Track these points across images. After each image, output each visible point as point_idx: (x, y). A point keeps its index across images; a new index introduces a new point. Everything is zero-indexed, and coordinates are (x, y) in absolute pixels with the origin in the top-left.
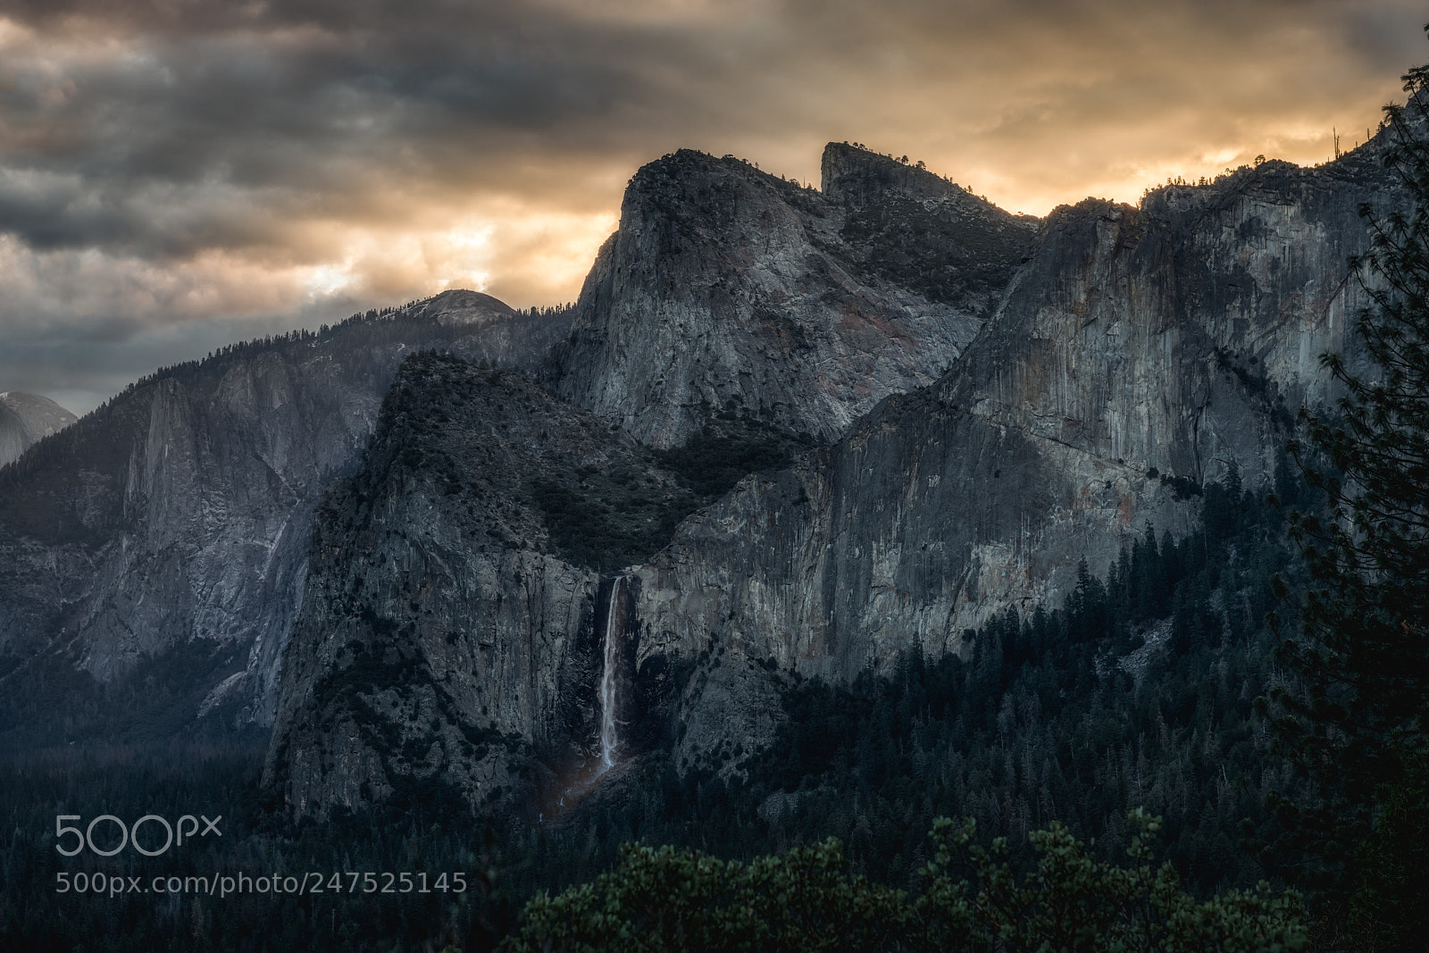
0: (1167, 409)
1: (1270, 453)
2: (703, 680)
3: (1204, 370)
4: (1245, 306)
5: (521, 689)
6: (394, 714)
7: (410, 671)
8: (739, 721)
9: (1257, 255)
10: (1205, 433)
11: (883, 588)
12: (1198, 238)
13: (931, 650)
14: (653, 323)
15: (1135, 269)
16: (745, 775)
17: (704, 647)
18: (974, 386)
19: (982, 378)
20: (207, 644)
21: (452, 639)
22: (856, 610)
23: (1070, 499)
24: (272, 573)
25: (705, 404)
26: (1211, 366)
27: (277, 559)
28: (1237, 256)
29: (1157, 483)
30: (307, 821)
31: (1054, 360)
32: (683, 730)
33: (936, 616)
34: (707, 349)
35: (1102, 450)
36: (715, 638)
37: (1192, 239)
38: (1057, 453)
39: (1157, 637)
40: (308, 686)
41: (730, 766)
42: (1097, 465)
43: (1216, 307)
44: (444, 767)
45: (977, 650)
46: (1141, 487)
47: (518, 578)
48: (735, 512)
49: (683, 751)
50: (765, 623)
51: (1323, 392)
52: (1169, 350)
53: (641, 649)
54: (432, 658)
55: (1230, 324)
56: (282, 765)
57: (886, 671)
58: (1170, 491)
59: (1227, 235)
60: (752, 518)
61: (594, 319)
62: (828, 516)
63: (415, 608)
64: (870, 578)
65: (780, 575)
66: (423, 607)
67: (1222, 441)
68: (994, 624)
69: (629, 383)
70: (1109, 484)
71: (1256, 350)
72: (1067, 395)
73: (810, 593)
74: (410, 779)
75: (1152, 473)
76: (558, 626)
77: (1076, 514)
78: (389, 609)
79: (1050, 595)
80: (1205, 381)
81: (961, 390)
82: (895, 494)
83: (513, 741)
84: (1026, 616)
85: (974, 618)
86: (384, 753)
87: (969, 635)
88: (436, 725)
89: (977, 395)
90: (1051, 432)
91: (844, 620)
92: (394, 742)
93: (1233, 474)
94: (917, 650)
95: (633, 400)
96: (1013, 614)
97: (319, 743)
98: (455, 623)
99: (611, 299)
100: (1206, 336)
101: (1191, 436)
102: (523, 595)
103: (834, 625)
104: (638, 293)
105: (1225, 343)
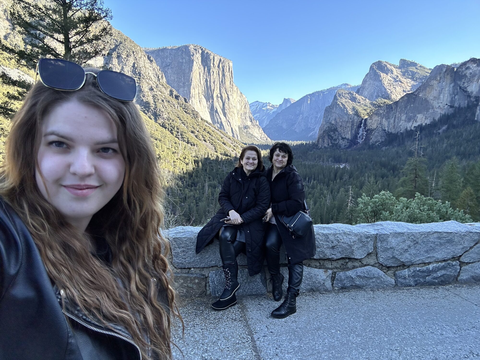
0: (450, 95)
1: (466, 101)
2: (375, 132)
3: (457, 89)
4: (465, 80)
5: (349, 133)
6: (333, 135)
7: (335, 130)
8: (379, 137)
9: (468, 72)
10: (456, 99)
11: (403, 120)
12: (459, 70)
13: (409, 129)
14: (372, 85)
15: (448, 74)
16: (380, 144)
17: (375, 128)
18: (420, 92)
19: (421, 91)
20: (310, 128)
21: (341, 126)
22: (398, 123)
23: (433, 108)
24: (318, 120)
27: (319, 118)
28: (465, 72)
29: (447, 106)
30: (321, 148)
31: (433, 88)
32: (371, 138)
33: (410, 124)
34: (380, 88)
35: (439, 101)
36: (377, 126)
38: (432, 102)
39: (444, 128)
40: (322, 132)
41: (378, 143)
42: (438, 103)
43: (460, 80)
44: (339, 142)
45: (416, 129)
46: (444, 106)
47: (351, 119)
48: (382, 110)
49: (371, 141)
50: (385, 125)
51: (476, 93)
52: (452, 86)
53: (367, 128)
54: (338, 129)
55: (462, 82)
56: (318, 141)
57: (401, 131)
58: (449, 107)
59: (464, 69)
60: (384, 111)
61: (364, 85)
62: (396, 110)
63: (336, 122)
64: (401, 119)
65: (388, 118)
66: (338, 122)
67: (458, 100)
68: (419, 125)
69: (368, 93)
70: (439, 106)
71: (466, 86)
72: (434, 93)
73: (392, 121)
74: (334, 143)
75: (447, 104)
76: (355, 125)
77: (434, 110)
78: (333, 122)
79: (428, 122)
80: (457, 91)
81: (418, 93)
82: (406, 107)
83: (348, 139)
84: (424, 124)
85: (416, 124)
86: (331, 140)
87: (415, 127)
88: (338, 137)
89: (420, 93)
90: (431, 99)
91: (396, 125)
92: (332, 139)
93: (460, 105)
94: (407, 128)
95: (368, 95)
96: (422, 124)
97: (323, 138)
98: (342, 124)
99: (367, 81)
100: (458, 84)
101: (453, 99)
102: (351, 121)
103: (395, 125)
104: (371, 80)
105: (461, 85)
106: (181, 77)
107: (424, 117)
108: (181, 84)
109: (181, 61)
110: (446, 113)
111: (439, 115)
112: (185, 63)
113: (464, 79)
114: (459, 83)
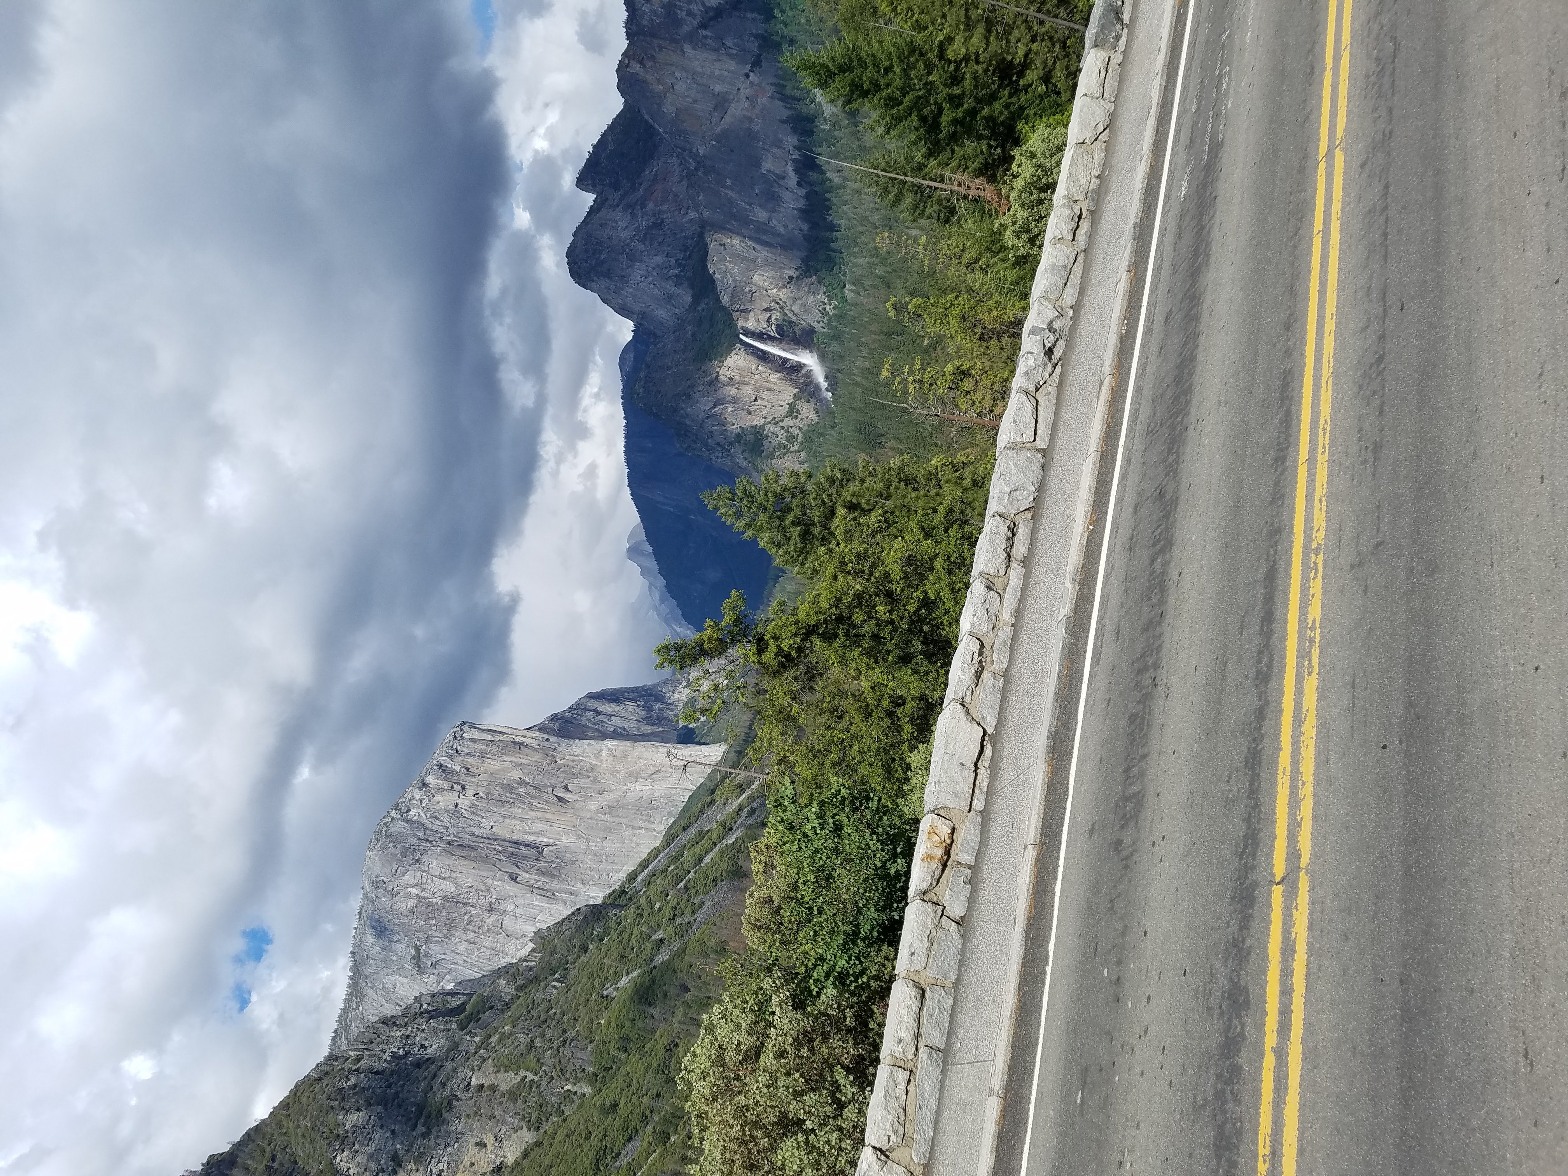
0: (720, 60)
1: (750, 15)
3: (706, 37)
4: (680, 8)
5: (776, 389)
7: (758, 433)
11: (770, 218)
12: (645, 23)
13: (801, 204)
14: (638, 290)
15: (653, 58)
16: (834, 302)
18: (691, 151)
19: (688, 146)
22: (776, 233)
23: (751, 120)
25: (676, 276)
26: (704, 33)
28: (657, 6)
29: (751, 74)
31: (686, 109)
32: (809, 324)
33: (786, 196)
34: (653, 269)
35: (731, 97)
37: (645, 26)
38: (728, 119)
42: (737, 101)
43: (678, 23)
44: (800, 428)
46: (751, 83)
47: (731, 378)
48: (723, 277)
49: (818, 327)
50: (773, 276)
52: (694, 52)
53: (772, 334)
54: (755, 423)
55: (687, 18)
57: (805, 227)
58: (756, 70)
59: (645, 8)
60: (727, 270)
61: (633, 313)
62: (734, 236)
65: (754, 264)
68: (796, 171)
69: (662, 307)
70: (747, 98)
71: (702, 9)
72: (703, 107)
73: (765, 252)
75: (747, 76)
76: (754, 366)
77: (757, 118)
79: (790, 141)
80: (711, 38)
81: (691, 157)
82: (730, 201)
83: (796, 397)
84: (796, 155)
85: (792, 179)
87: (799, 184)
88: (783, 427)
89: (694, 150)
90: (718, 120)
91: (779, 239)
92: (785, 446)
93: (756, 36)
94: (800, 210)
95: (669, 307)
96: (794, 161)
98: (743, 409)
99: (626, 305)
100: (690, 32)
101: (734, 52)
102: (738, 378)
103: (781, 246)
104: (623, 291)
105: (695, 23)
106: (465, 914)
107: (774, 150)
108: (490, 921)
109: (411, 903)
110: (775, 81)
111: (777, 102)
112: (423, 890)
113: (679, 12)
114: (686, 28)
